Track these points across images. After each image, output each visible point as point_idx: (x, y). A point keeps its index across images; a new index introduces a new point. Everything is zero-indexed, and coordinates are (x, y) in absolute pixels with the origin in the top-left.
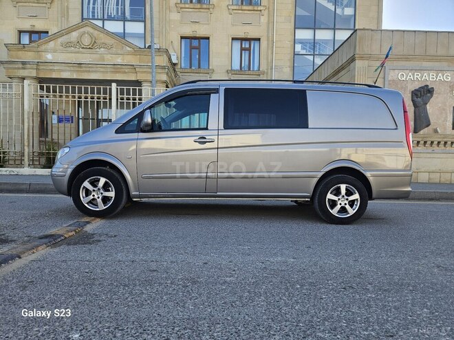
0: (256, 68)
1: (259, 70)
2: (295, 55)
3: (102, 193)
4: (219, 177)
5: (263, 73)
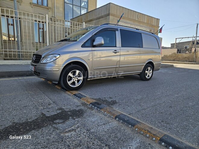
0: (45, 5)
1: (47, 6)
2: (65, 2)
3: (77, 78)
4: (120, 67)
5: (50, 8)
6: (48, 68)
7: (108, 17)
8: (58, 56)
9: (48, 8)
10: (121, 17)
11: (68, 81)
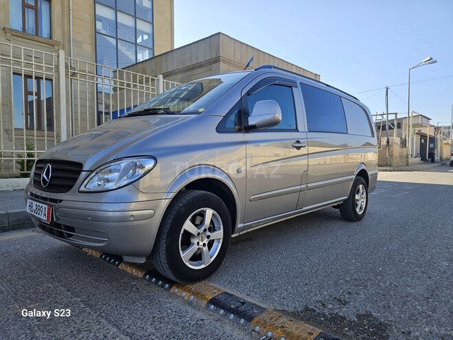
0: (45, 34)
1: (51, 38)
2: (96, 32)
3: (208, 237)
4: (308, 189)
5: (58, 44)
6: (111, 210)
7: (214, 66)
8: (149, 164)
9: (54, 44)
10: (248, 65)
11: (181, 252)
